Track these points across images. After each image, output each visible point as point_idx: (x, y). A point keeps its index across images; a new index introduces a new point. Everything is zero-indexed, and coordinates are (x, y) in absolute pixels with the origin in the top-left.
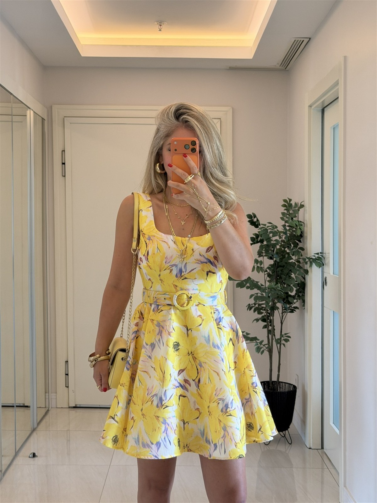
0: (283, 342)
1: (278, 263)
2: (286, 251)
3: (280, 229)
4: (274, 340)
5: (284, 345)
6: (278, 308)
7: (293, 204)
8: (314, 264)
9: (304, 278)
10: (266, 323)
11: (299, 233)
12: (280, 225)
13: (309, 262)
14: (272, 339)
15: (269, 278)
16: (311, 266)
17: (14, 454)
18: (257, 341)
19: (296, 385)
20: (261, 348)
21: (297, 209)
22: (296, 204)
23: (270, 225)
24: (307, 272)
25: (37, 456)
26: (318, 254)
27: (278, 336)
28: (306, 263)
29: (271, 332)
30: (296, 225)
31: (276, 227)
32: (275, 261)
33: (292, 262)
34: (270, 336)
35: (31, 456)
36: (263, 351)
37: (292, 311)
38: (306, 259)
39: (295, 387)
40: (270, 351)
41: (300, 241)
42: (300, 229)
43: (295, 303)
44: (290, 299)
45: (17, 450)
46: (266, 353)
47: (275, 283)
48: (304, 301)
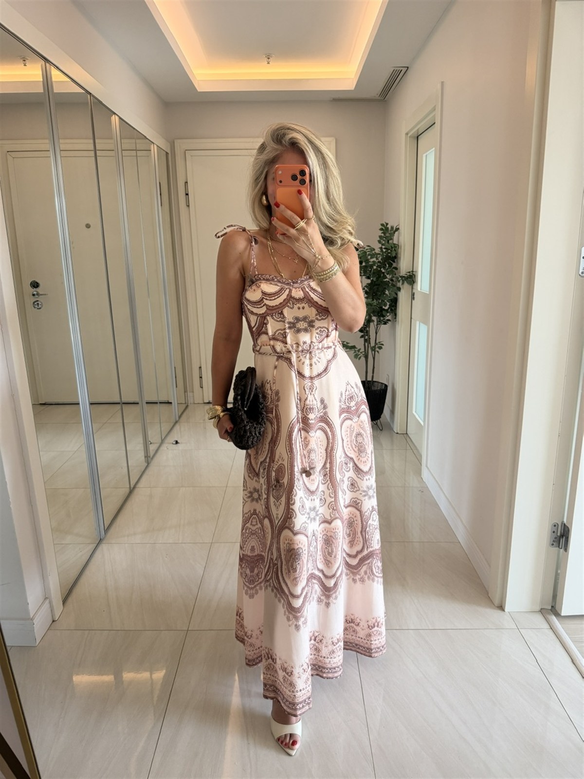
0: (377, 349)
1: (375, 282)
2: (382, 271)
3: (377, 251)
4: (370, 348)
5: (378, 352)
6: (373, 321)
7: (390, 228)
8: (405, 282)
9: (397, 294)
10: (363, 334)
11: (394, 255)
12: (377, 247)
13: (401, 281)
14: (368, 347)
15: (367, 294)
16: (403, 284)
17: (160, 441)
18: (356, 349)
19: (387, 384)
20: (359, 355)
21: (392, 232)
22: (392, 228)
23: (368, 248)
24: (399, 289)
25: (179, 443)
26: (409, 272)
27: (373, 344)
28: (399, 281)
29: (367, 341)
30: (392, 248)
31: (374, 250)
32: (372, 281)
33: (386, 281)
34: (366, 344)
35: (174, 443)
36: (360, 357)
37: (385, 323)
38: (398, 278)
39: (386, 386)
40: (366, 357)
41: (394, 262)
42: (395, 250)
43: (388, 316)
44: (384, 313)
45: (163, 438)
46: (363, 359)
47: (371, 300)
48: (396, 315)
